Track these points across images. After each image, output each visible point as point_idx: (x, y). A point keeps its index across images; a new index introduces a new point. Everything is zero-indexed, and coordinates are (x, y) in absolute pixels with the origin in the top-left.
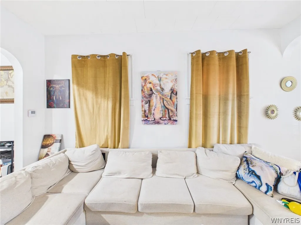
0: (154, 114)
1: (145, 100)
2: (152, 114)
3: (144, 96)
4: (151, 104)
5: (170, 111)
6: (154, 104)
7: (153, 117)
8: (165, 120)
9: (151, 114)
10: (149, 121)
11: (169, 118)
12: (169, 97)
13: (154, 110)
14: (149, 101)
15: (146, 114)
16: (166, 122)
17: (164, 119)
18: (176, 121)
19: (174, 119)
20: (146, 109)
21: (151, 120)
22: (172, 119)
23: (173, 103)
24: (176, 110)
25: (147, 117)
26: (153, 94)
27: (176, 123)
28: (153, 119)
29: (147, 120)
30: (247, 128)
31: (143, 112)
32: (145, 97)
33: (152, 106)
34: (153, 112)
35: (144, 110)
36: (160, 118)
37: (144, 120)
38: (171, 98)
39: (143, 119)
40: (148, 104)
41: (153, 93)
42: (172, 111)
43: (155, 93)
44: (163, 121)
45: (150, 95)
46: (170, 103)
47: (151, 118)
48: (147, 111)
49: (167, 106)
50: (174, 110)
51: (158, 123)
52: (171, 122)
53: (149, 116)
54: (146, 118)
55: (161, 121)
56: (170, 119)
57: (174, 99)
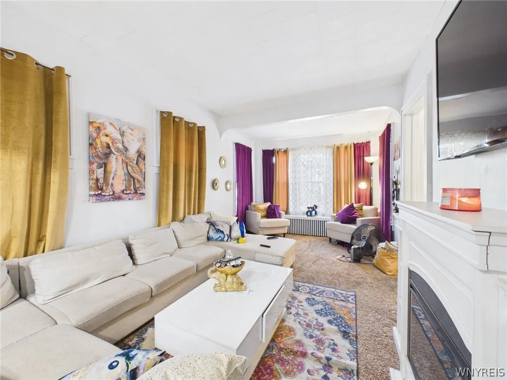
0: (112, 185)
1: (97, 162)
2: (110, 184)
3: (96, 156)
4: (108, 168)
5: (136, 181)
6: (113, 170)
7: (111, 189)
8: (129, 194)
9: (107, 185)
10: (105, 195)
11: (134, 190)
12: (135, 162)
13: (113, 178)
14: (105, 164)
15: (99, 184)
16: (130, 196)
17: (128, 192)
18: (143, 194)
19: (141, 192)
20: (99, 177)
21: (107, 194)
22: (138, 192)
23: (141, 171)
24: (144, 181)
25: (102, 189)
26: (112, 154)
27: (143, 197)
28: (111, 193)
29: (100, 194)
30: (204, 198)
31: (94, 181)
32: (98, 156)
33: (110, 173)
34: (111, 181)
35: (95, 178)
36: (123, 192)
37: (96, 195)
38: (137, 164)
39: (92, 193)
40: (103, 169)
41: (111, 152)
42: (138, 181)
43: (115, 153)
44: (127, 195)
45: (107, 155)
46: (137, 170)
47: (108, 192)
48: (101, 181)
49: (133, 175)
50: (141, 179)
51: (119, 198)
52: (138, 196)
53: (104, 188)
54: (100, 192)
55: (124, 196)
56: (136, 192)
57: (141, 165)
